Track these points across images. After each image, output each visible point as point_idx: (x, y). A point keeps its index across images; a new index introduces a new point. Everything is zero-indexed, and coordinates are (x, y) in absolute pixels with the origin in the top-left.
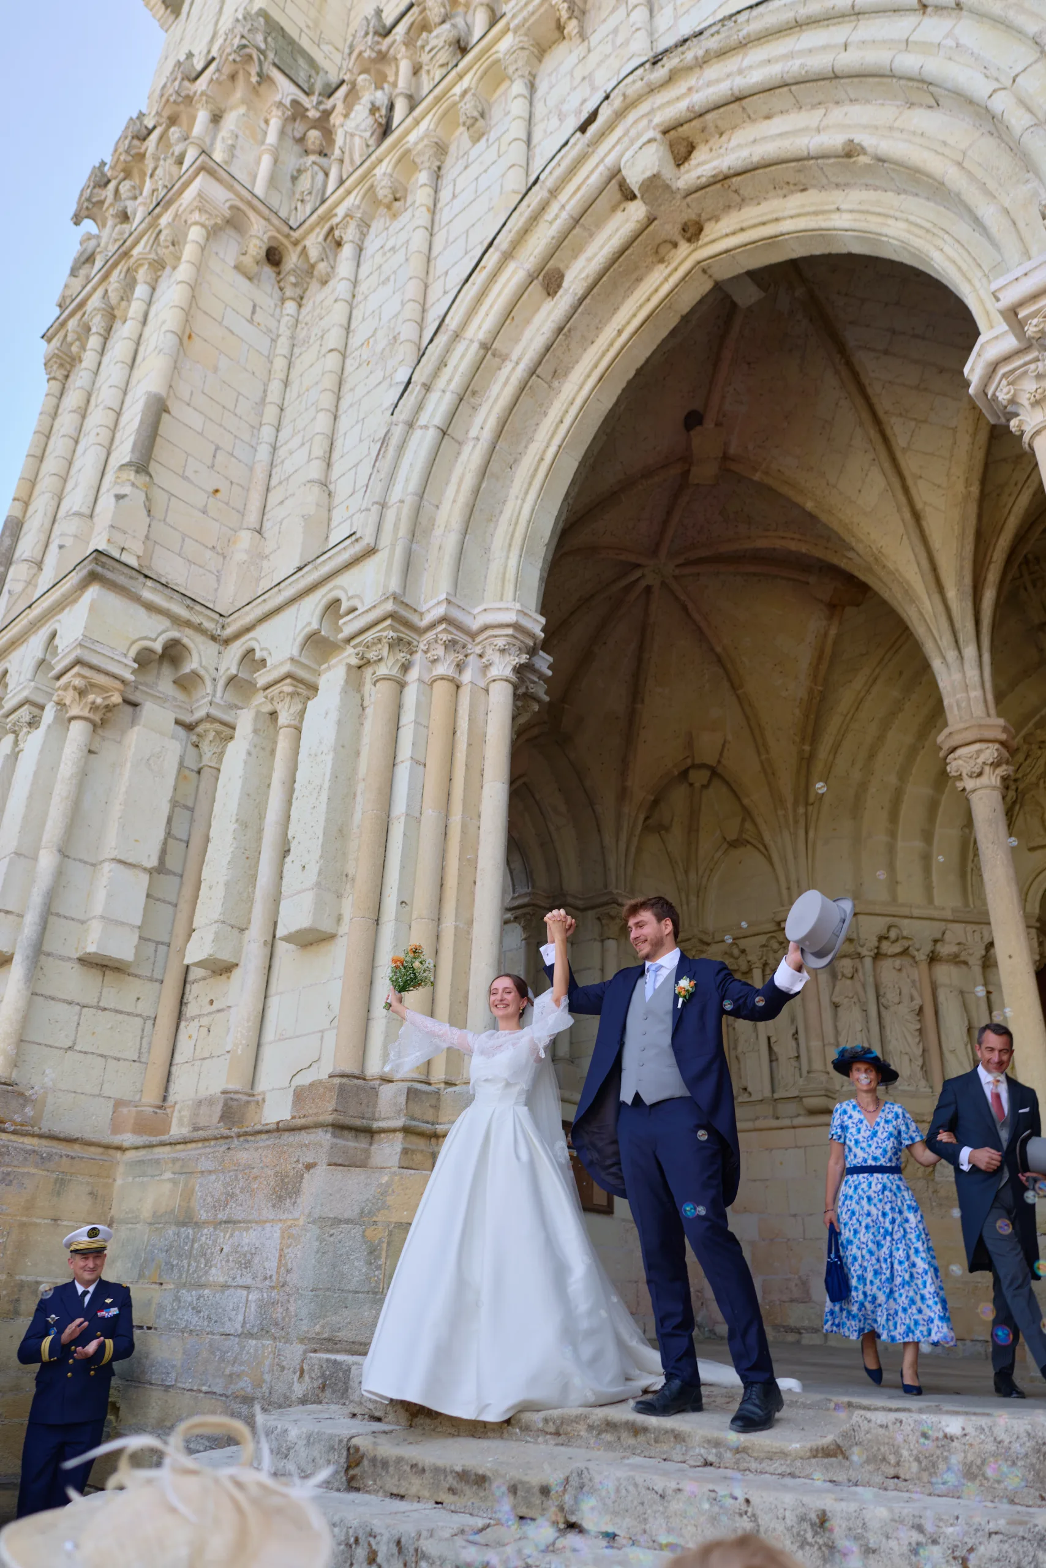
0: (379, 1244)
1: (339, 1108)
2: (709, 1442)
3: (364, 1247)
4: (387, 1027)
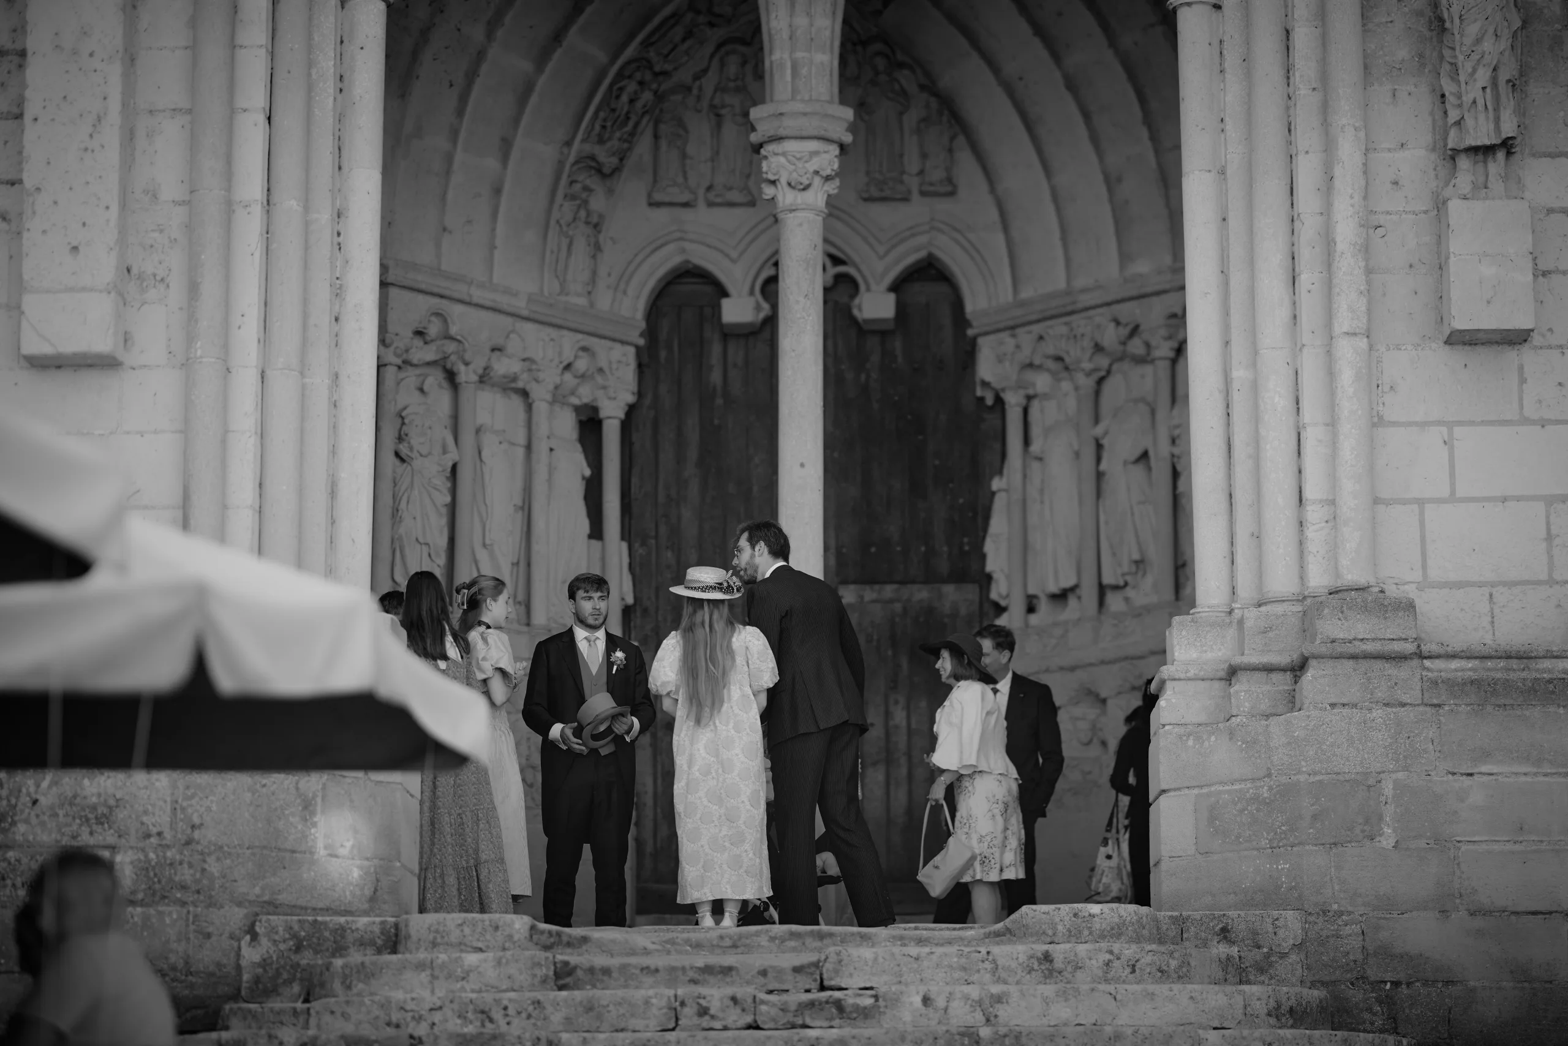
3: (298, 801)
4: (253, 521)
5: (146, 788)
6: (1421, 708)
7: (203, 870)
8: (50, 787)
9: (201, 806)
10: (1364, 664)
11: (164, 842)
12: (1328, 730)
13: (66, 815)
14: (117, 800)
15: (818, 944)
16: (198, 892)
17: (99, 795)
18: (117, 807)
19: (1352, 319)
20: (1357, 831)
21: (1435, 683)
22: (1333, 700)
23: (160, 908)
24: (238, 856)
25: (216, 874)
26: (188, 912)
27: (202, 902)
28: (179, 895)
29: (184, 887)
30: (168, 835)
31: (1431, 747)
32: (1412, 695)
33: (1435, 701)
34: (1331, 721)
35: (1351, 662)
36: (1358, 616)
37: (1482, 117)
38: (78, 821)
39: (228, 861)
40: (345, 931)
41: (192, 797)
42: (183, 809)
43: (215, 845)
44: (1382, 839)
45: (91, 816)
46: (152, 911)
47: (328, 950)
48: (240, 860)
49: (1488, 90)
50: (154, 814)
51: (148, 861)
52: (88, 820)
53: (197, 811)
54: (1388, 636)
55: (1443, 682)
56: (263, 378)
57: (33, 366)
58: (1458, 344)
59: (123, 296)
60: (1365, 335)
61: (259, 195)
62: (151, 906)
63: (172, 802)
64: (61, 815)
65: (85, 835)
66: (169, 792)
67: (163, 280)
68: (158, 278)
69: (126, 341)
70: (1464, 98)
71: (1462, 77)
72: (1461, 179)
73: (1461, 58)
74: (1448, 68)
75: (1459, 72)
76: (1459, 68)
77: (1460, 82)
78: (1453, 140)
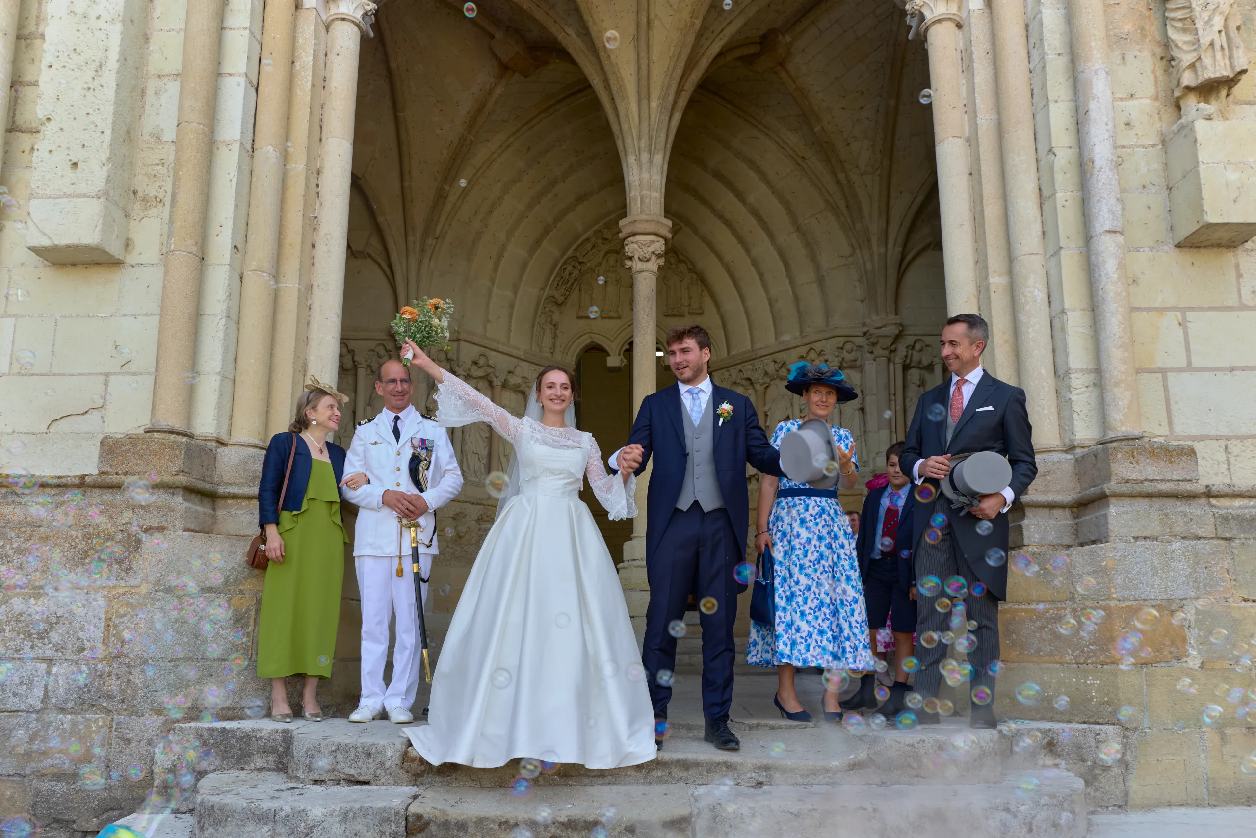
0: (246, 612)
1: (186, 470)
2: (759, 768)
3: (230, 615)
4: (221, 385)
6: (1215, 542)
7: (129, 681)
9: (132, 623)
10: (1158, 503)
11: (96, 655)
12: (1133, 560)
13: (12, 631)
14: (58, 617)
15: (683, 774)
16: (123, 701)
17: (42, 613)
18: (57, 623)
19: (1113, 220)
20: (1166, 653)
21: (1226, 519)
22: (1136, 534)
23: (87, 716)
24: (161, 667)
25: (140, 685)
26: (112, 720)
27: (125, 710)
28: (105, 704)
29: (110, 697)
30: (99, 649)
31: (1227, 576)
32: (1207, 530)
33: (1228, 535)
34: (1136, 553)
35: (1146, 500)
36: (1148, 460)
38: (22, 636)
39: (151, 673)
40: (250, 739)
41: (125, 615)
42: (116, 626)
43: (141, 658)
44: (1188, 660)
45: (34, 631)
46: (80, 718)
47: (233, 757)
48: (162, 672)
49: (1223, 34)
50: (89, 630)
52: (30, 635)
53: (127, 628)
54: (1175, 478)
55: (1233, 517)
56: (241, 278)
57: (54, 264)
58: (1185, 247)
59: (124, 209)
60: (1121, 233)
61: (238, 136)
62: (80, 713)
63: (106, 619)
64: (7, 631)
65: (27, 649)
66: (104, 610)
67: (161, 200)
68: (158, 199)
69: (127, 245)
70: (1202, 41)
71: (1199, 25)
72: (1202, 105)
73: (1198, 9)
74: (1179, 25)
75: (1196, 21)
76: (1196, 18)
77: (1196, 29)
78: (1188, 79)
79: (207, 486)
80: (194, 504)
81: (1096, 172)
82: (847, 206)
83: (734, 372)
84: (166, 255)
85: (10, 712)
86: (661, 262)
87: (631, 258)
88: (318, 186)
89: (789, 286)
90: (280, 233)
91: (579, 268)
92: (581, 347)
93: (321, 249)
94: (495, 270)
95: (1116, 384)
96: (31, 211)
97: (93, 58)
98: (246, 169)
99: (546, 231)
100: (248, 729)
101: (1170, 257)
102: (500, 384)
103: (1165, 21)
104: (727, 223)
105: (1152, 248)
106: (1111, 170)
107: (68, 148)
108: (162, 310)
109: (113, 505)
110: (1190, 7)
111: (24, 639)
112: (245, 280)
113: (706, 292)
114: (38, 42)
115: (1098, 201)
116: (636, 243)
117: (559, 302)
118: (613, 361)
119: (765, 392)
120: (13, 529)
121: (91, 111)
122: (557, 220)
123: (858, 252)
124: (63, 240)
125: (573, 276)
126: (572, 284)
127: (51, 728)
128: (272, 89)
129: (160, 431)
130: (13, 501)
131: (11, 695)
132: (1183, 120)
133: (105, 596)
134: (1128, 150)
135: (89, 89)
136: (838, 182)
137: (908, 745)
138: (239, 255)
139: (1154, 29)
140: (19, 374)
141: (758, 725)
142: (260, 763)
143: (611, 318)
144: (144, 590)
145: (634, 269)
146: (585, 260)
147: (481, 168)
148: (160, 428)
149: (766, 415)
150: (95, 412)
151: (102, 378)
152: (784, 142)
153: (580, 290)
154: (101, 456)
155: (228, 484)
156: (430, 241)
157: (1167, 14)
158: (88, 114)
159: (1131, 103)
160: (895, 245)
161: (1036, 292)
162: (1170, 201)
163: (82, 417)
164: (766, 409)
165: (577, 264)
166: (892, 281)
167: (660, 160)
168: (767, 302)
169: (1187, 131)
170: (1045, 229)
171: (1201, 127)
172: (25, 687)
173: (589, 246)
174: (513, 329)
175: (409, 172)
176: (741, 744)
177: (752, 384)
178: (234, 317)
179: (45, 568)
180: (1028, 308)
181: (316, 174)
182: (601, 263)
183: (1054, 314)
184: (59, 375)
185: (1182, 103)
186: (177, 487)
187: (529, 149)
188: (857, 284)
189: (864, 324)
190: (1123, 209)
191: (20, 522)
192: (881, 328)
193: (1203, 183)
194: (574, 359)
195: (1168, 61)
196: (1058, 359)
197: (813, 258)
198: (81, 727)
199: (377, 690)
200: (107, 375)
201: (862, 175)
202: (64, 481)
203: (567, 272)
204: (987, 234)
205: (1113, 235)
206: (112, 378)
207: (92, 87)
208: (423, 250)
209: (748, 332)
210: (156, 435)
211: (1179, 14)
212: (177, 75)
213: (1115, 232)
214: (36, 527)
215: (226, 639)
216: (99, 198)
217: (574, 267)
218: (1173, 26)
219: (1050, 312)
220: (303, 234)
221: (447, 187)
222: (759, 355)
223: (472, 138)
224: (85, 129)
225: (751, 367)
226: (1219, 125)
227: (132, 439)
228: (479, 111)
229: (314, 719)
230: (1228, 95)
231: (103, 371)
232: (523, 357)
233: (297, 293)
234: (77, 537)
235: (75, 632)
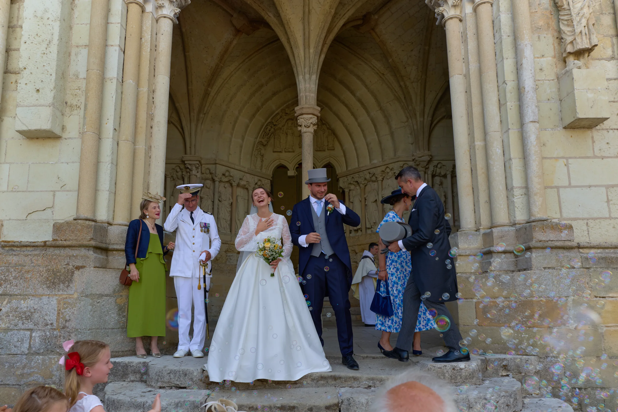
0: (123, 306)
1: (94, 238)
2: (369, 379)
3: (116, 307)
4: (109, 196)
5: (47, 304)
6: (582, 270)
8: (7, 304)
9: (70, 312)
10: (555, 251)
11: (53, 327)
12: (543, 278)
13: (13, 316)
14: (35, 309)
15: (333, 382)
17: (27, 307)
18: (34, 312)
19: (534, 116)
20: (559, 322)
21: (586, 259)
22: (545, 266)
23: (50, 356)
24: (84, 333)
28: (58, 351)
29: (60, 347)
30: (55, 324)
31: (587, 286)
32: (577, 264)
33: (588, 266)
34: (544, 275)
35: (550, 250)
36: (550, 231)
37: (584, 37)
38: (18, 318)
39: (80, 336)
40: (128, 367)
41: (67, 308)
42: (62, 313)
43: (75, 328)
44: (569, 325)
45: (23, 316)
46: (46, 357)
47: (120, 375)
48: (85, 335)
49: (586, 27)
50: (49, 315)
51: (46, 335)
52: (21, 318)
53: (68, 314)
54: (563, 239)
55: (590, 258)
56: (118, 144)
57: (28, 138)
58: (568, 128)
59: (61, 111)
60: (538, 122)
61: (116, 76)
62: (46, 355)
63: (58, 310)
64: (11, 316)
65: (20, 325)
66: (57, 306)
67: (79, 107)
68: (78, 106)
69: (63, 129)
70: (576, 31)
71: (575, 23)
72: (576, 62)
73: (574, 16)
74: (565, 22)
75: (574, 21)
76: (573, 20)
77: (574, 25)
78: (570, 49)
79: (104, 246)
80: (99, 254)
81: (526, 93)
82: (405, 98)
83: (350, 178)
84: (82, 134)
85: (13, 355)
86: (315, 127)
87: (301, 126)
88: (153, 98)
89: (376, 136)
90: (136, 122)
91: (274, 128)
92: (275, 166)
93: (155, 129)
94: (233, 129)
95: (536, 194)
96: (17, 113)
97: (46, 39)
98: (120, 91)
99: (258, 110)
100: (127, 362)
101: (561, 133)
102: (236, 185)
103: (559, 20)
104: (346, 105)
105: (552, 129)
106: (533, 92)
107: (35, 82)
108: (81, 160)
109: (60, 256)
110: (571, 14)
111: (19, 320)
112: (120, 145)
113: (336, 139)
114: (18, 29)
115: (527, 107)
116: (303, 118)
117: (264, 144)
118: (291, 173)
119: (365, 188)
120: (12, 267)
121: (45, 64)
122: (263, 104)
123: (410, 120)
124: (33, 127)
125: (271, 131)
126: (271, 135)
127: (33, 362)
128: (131, 52)
129: (81, 219)
130: (12, 254)
131: (13, 346)
132: (567, 68)
133: (57, 299)
134: (542, 82)
135: (44, 53)
136: (400, 86)
137: (439, 368)
138: (117, 133)
139: (553, 24)
140: (12, 191)
141: (367, 357)
142: (132, 378)
143: (289, 152)
144: (75, 296)
145: (302, 131)
146: (277, 124)
147: (226, 79)
148: (81, 217)
149: (366, 199)
150: (49, 209)
151: (52, 193)
152: (374, 66)
153: (274, 138)
154: (53, 232)
155: (113, 244)
156: (202, 115)
157: (560, 17)
158: (44, 66)
159: (542, 59)
160: (428, 117)
161: (497, 150)
162: (561, 106)
163: (43, 212)
164: (365, 196)
165: (273, 125)
166: (427, 134)
167: (315, 78)
168: (365, 144)
169: (569, 73)
170: (502, 119)
171: (576, 72)
172: (20, 343)
173: (278, 117)
174: (242, 158)
175: (191, 82)
176: (359, 366)
177: (358, 184)
178: (115, 163)
179: (28, 286)
180: (493, 157)
181: (152, 93)
182: (284, 125)
183: (506, 160)
184: (31, 191)
185: (567, 60)
186: (90, 247)
187: (249, 70)
188: (409, 135)
189: (413, 155)
190: (539, 110)
191: (16, 264)
192: (421, 157)
193: (576, 99)
194: (271, 173)
195: (560, 39)
196: (508, 182)
197: (388, 123)
198: (47, 362)
199: (186, 342)
200: (54, 191)
201: (412, 83)
202: (36, 244)
203: (268, 130)
204: (474, 121)
205: (534, 123)
206: (57, 193)
207: (46, 52)
208: (198, 120)
209: (356, 158)
210: (79, 221)
211: (565, 18)
212: (86, 46)
213: (535, 122)
214: (23, 266)
215: (115, 318)
216: (50, 107)
217: (271, 127)
218: (563, 23)
219: (504, 159)
220: (147, 122)
221: (209, 89)
222: (362, 170)
223: (222, 65)
224: (43, 73)
225: (358, 176)
226: (584, 71)
227: (68, 223)
228: (226, 51)
229: (157, 356)
230: (588, 56)
231: (52, 190)
232: (247, 172)
233: (144, 151)
234: (43, 271)
235: (43, 316)
